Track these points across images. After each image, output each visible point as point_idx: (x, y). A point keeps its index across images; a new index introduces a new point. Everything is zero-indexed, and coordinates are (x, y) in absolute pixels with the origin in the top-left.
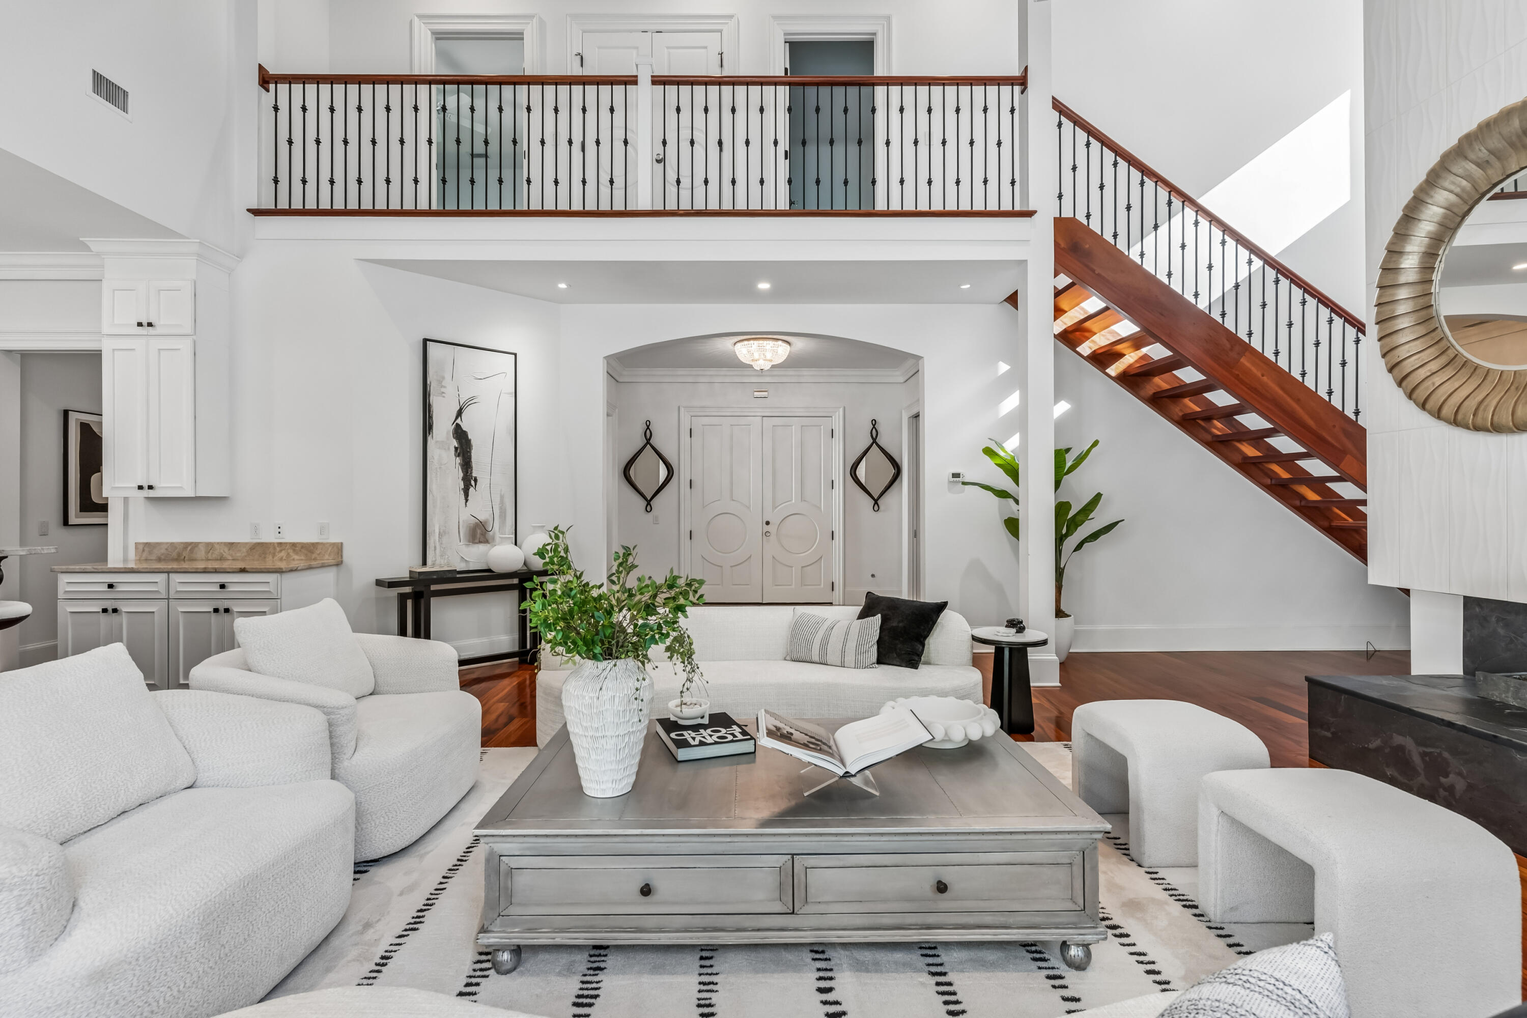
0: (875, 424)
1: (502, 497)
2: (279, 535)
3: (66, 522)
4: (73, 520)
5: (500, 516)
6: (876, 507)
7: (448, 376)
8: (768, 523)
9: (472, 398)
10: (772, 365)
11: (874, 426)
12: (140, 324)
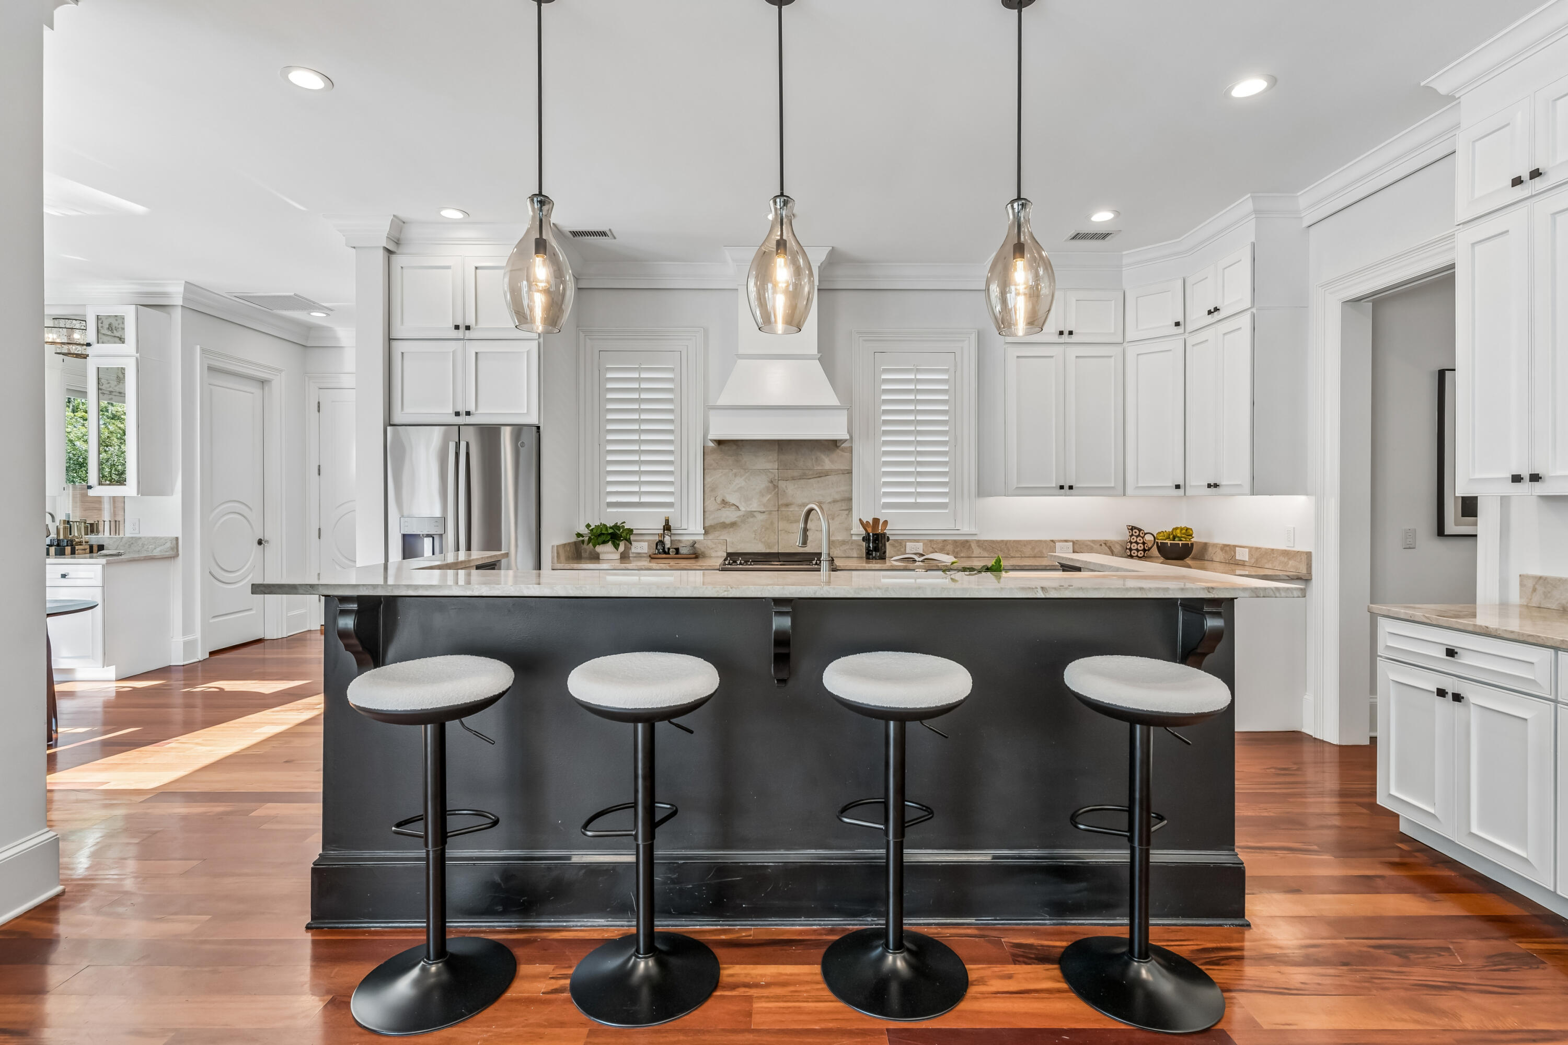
3: (1441, 532)
4: (1450, 528)
12: (1518, 181)
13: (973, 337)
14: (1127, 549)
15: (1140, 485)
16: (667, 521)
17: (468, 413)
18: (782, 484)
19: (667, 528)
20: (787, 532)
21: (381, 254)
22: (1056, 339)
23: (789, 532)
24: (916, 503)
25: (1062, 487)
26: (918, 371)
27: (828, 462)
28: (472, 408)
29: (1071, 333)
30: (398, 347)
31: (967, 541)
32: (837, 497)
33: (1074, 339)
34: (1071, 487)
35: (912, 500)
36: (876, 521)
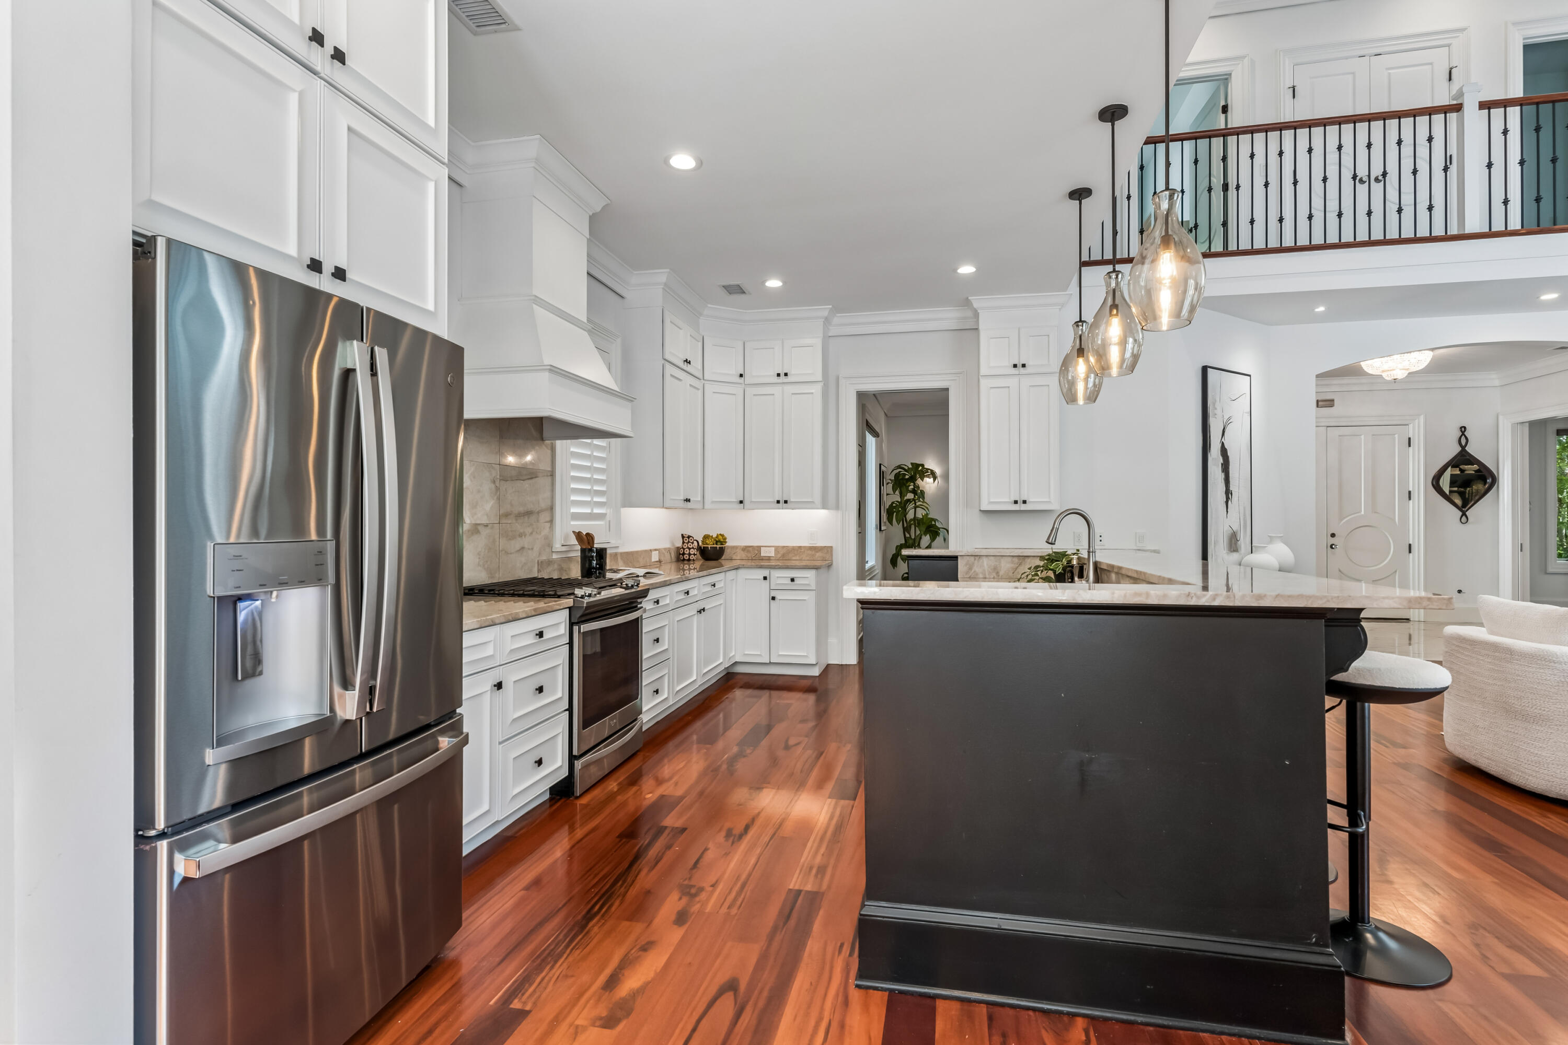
0: (1465, 431)
1: (1244, 508)
2: (1101, 542)
5: (1244, 526)
6: (1464, 519)
7: (1218, 399)
8: (1333, 535)
9: (1229, 418)
10: (1409, 373)
11: (1463, 434)
12: (1015, 366)
14: (680, 554)
15: (713, 500)
17: (339, 273)
18: (503, 486)
22: (683, 365)
23: (508, 553)
24: (592, 514)
25: (686, 500)
29: (689, 363)
32: (543, 505)
33: (688, 368)
34: (689, 501)
36: (582, 533)
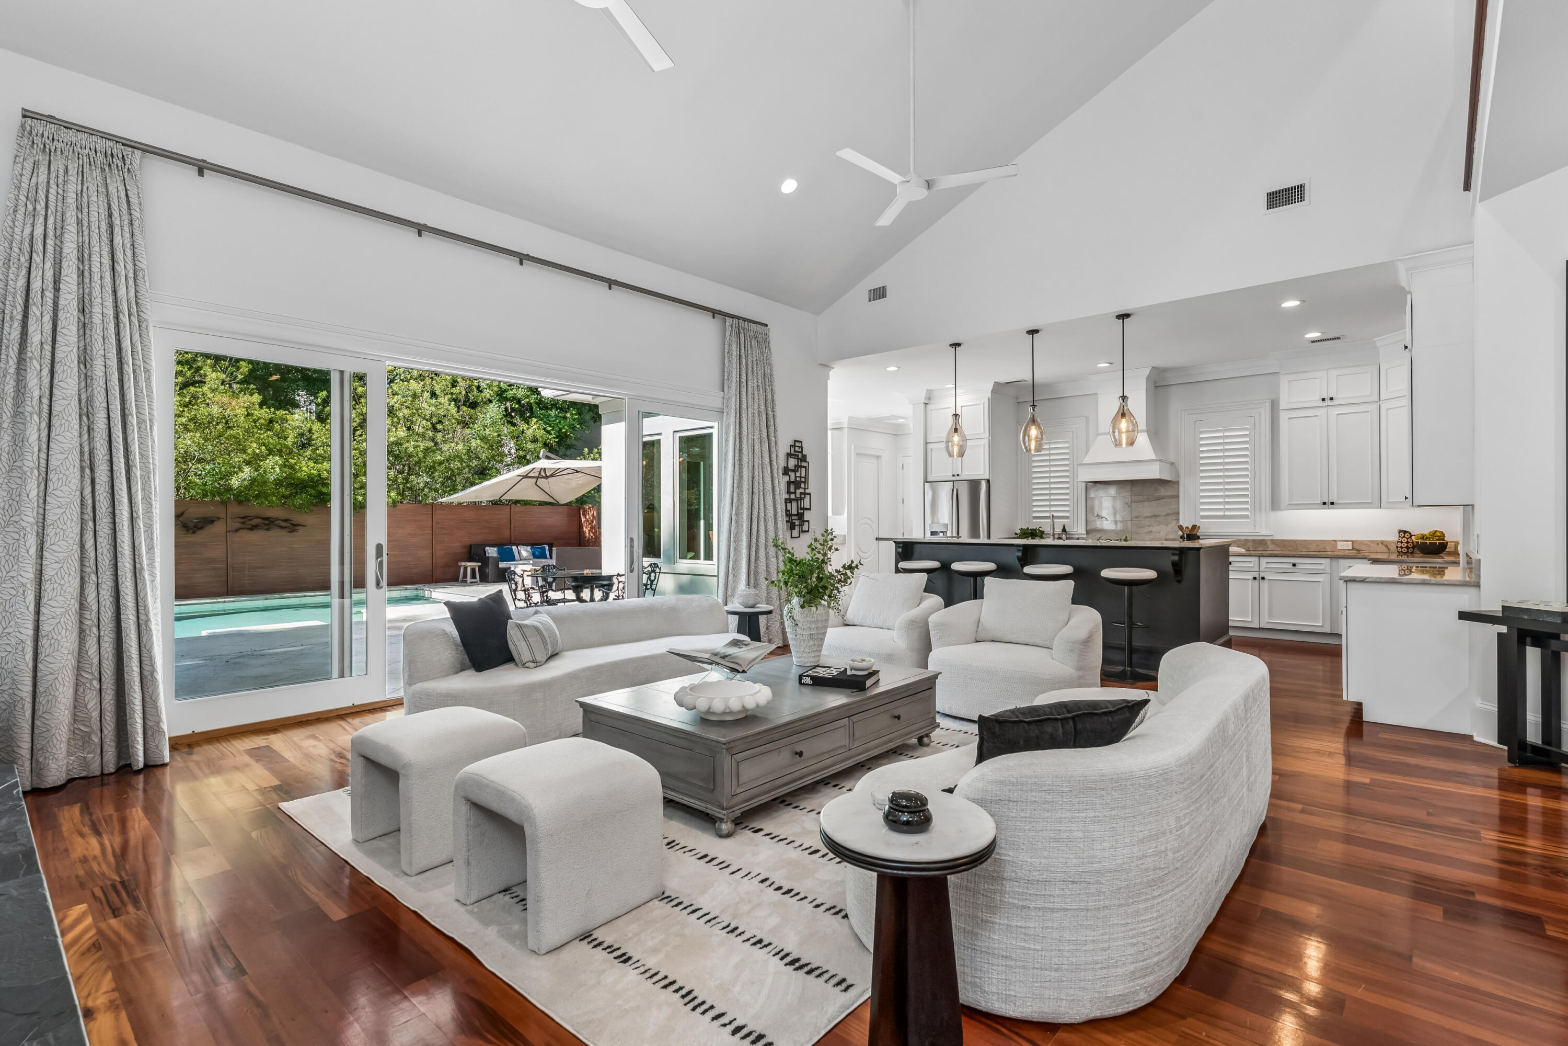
13: (1268, 405)
15: (1391, 500)
16: (1064, 526)
17: (958, 475)
18: (1134, 505)
19: (1064, 530)
20: (1137, 533)
21: (922, 406)
22: (1321, 403)
24: (1224, 515)
25: (1324, 503)
26: (1226, 430)
27: (1163, 491)
28: (960, 473)
29: (1331, 399)
30: (930, 446)
31: (1264, 540)
32: (1170, 512)
33: (1335, 402)
34: (1332, 503)
35: (1222, 513)
36: (1194, 527)
